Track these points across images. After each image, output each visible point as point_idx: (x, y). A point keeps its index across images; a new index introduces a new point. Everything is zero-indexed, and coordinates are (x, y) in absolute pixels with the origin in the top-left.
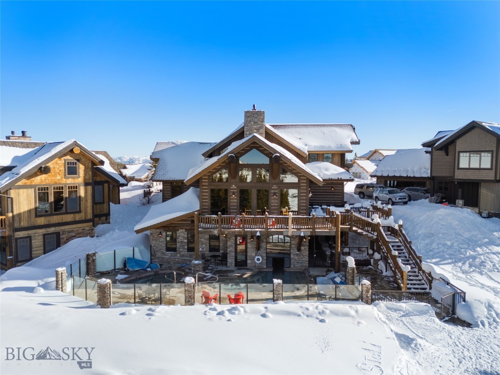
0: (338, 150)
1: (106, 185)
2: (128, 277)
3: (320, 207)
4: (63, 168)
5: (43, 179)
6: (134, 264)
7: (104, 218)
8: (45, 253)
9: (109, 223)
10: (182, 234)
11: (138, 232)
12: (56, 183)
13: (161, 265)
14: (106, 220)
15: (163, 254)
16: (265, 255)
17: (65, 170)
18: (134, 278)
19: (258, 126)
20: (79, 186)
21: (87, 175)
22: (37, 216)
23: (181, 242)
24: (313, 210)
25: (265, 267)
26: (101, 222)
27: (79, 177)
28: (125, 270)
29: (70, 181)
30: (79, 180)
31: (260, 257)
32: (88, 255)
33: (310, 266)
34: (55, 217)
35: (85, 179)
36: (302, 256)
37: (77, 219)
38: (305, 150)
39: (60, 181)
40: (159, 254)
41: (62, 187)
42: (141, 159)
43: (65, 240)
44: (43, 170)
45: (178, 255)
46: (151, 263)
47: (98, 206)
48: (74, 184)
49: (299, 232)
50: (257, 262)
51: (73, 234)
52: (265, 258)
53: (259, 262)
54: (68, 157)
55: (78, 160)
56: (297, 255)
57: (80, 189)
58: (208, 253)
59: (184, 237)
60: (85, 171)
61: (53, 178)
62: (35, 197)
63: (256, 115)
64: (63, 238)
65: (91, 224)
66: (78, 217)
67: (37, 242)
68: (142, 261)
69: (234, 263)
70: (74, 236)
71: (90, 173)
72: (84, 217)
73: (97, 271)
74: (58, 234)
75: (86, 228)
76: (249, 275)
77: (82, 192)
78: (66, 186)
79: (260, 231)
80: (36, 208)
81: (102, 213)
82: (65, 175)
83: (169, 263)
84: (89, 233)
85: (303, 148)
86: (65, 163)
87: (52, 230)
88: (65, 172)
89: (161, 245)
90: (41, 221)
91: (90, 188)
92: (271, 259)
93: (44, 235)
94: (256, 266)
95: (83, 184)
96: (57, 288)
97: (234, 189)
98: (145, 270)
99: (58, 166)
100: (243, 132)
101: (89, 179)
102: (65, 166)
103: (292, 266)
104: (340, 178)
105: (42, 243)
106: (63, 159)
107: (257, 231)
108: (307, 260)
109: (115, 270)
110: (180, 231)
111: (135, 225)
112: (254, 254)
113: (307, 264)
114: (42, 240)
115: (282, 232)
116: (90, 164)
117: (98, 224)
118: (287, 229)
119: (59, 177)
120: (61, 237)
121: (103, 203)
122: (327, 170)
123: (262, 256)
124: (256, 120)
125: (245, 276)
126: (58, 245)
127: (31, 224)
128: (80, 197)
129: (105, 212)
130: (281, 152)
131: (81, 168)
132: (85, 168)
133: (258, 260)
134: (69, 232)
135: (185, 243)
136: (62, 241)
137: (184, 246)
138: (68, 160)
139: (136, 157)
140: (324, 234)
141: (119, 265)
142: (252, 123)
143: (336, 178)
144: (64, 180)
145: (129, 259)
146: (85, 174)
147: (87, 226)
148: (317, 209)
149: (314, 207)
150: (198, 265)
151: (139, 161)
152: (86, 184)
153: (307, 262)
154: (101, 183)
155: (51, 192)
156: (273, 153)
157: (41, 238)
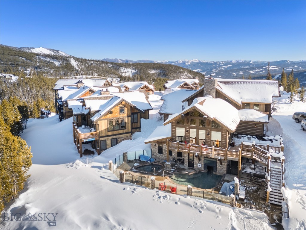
0: (262, 102)
1: (139, 114)
2: (139, 165)
3: (246, 136)
4: (118, 110)
5: (111, 116)
6: (143, 158)
7: (138, 129)
8: (111, 147)
9: (140, 132)
10: (165, 146)
11: (146, 143)
12: (116, 117)
13: (155, 159)
14: (139, 130)
15: (157, 154)
16: (203, 164)
17: (119, 111)
18: (142, 165)
19: (211, 88)
20: (125, 117)
21: (129, 112)
22: (108, 131)
23: (165, 150)
24: (242, 137)
25: (203, 170)
26: (136, 131)
27: (125, 113)
28: (139, 161)
29: (121, 116)
30: (125, 115)
31: (200, 165)
32: (124, 153)
33: (227, 173)
34: (115, 131)
35: (127, 114)
36: (223, 168)
37: (124, 132)
38: (239, 102)
39: (117, 116)
40: (155, 154)
41: (118, 119)
42: (189, 61)
43: (119, 141)
44: (110, 112)
45: (163, 156)
46: (152, 158)
47: (135, 124)
48: (123, 117)
49: (218, 156)
50: (199, 166)
51: (123, 139)
52: (203, 165)
53: (200, 167)
54: (121, 105)
55: (125, 106)
56: (220, 166)
57: (125, 119)
58: (177, 157)
59: (166, 148)
60: (128, 111)
61: (114, 115)
62: (108, 124)
63: (210, 82)
64: (119, 140)
65: (130, 134)
66: (125, 131)
67: (109, 142)
68: (147, 157)
69: (188, 165)
70: (123, 140)
71: (130, 111)
72: (127, 131)
73: (128, 160)
74: (116, 139)
75: (128, 136)
76: (192, 173)
77: (126, 120)
78: (119, 118)
79: (198, 153)
80: (108, 128)
81: (137, 127)
82: (119, 113)
83: (159, 159)
84: (130, 138)
85: (239, 101)
86: (119, 108)
87: (114, 137)
88: (119, 112)
89: (156, 150)
90: (110, 133)
91: (130, 118)
92: (206, 166)
93: (111, 139)
94: (198, 168)
95: (127, 117)
96: (109, 169)
97: (188, 129)
98: (147, 162)
99: (116, 110)
100: (203, 91)
101: (130, 114)
102: (119, 109)
103: (217, 172)
104: (259, 121)
105: (110, 142)
106: (118, 106)
107: (196, 153)
108: (226, 170)
109: (135, 160)
110: (164, 145)
111: (145, 140)
112: (197, 162)
113: (225, 172)
114: (110, 141)
115: (209, 155)
116: (130, 107)
117: (135, 132)
118: (211, 154)
119: (117, 114)
120: (118, 140)
121: (138, 122)
122: (252, 115)
123: (201, 164)
124: (210, 84)
125: (190, 174)
126: (117, 143)
127: (106, 135)
128: (125, 122)
129: (139, 126)
130: (208, 115)
131: (126, 109)
132: (128, 109)
133: (199, 165)
134: (121, 138)
135: (166, 151)
136: (118, 142)
137: (166, 152)
138: (120, 106)
139: (186, 60)
140: (232, 160)
141: (137, 158)
142: (208, 86)
143: (257, 121)
144: (119, 115)
145: (141, 155)
146: (128, 112)
147: (129, 135)
148: (244, 137)
149: (243, 135)
150: (168, 164)
151: (188, 63)
152: (128, 116)
153: (226, 171)
154: (137, 113)
155: (114, 121)
156: (204, 115)
157: (110, 140)
